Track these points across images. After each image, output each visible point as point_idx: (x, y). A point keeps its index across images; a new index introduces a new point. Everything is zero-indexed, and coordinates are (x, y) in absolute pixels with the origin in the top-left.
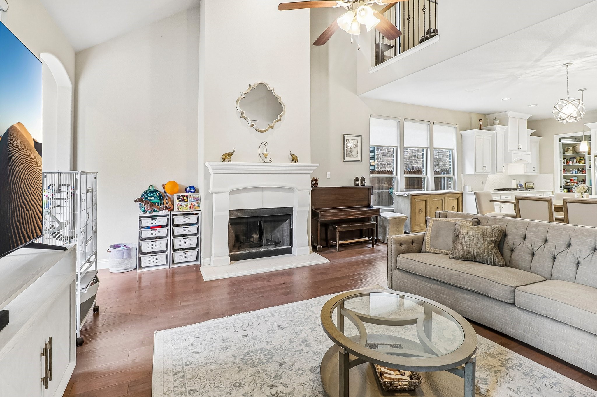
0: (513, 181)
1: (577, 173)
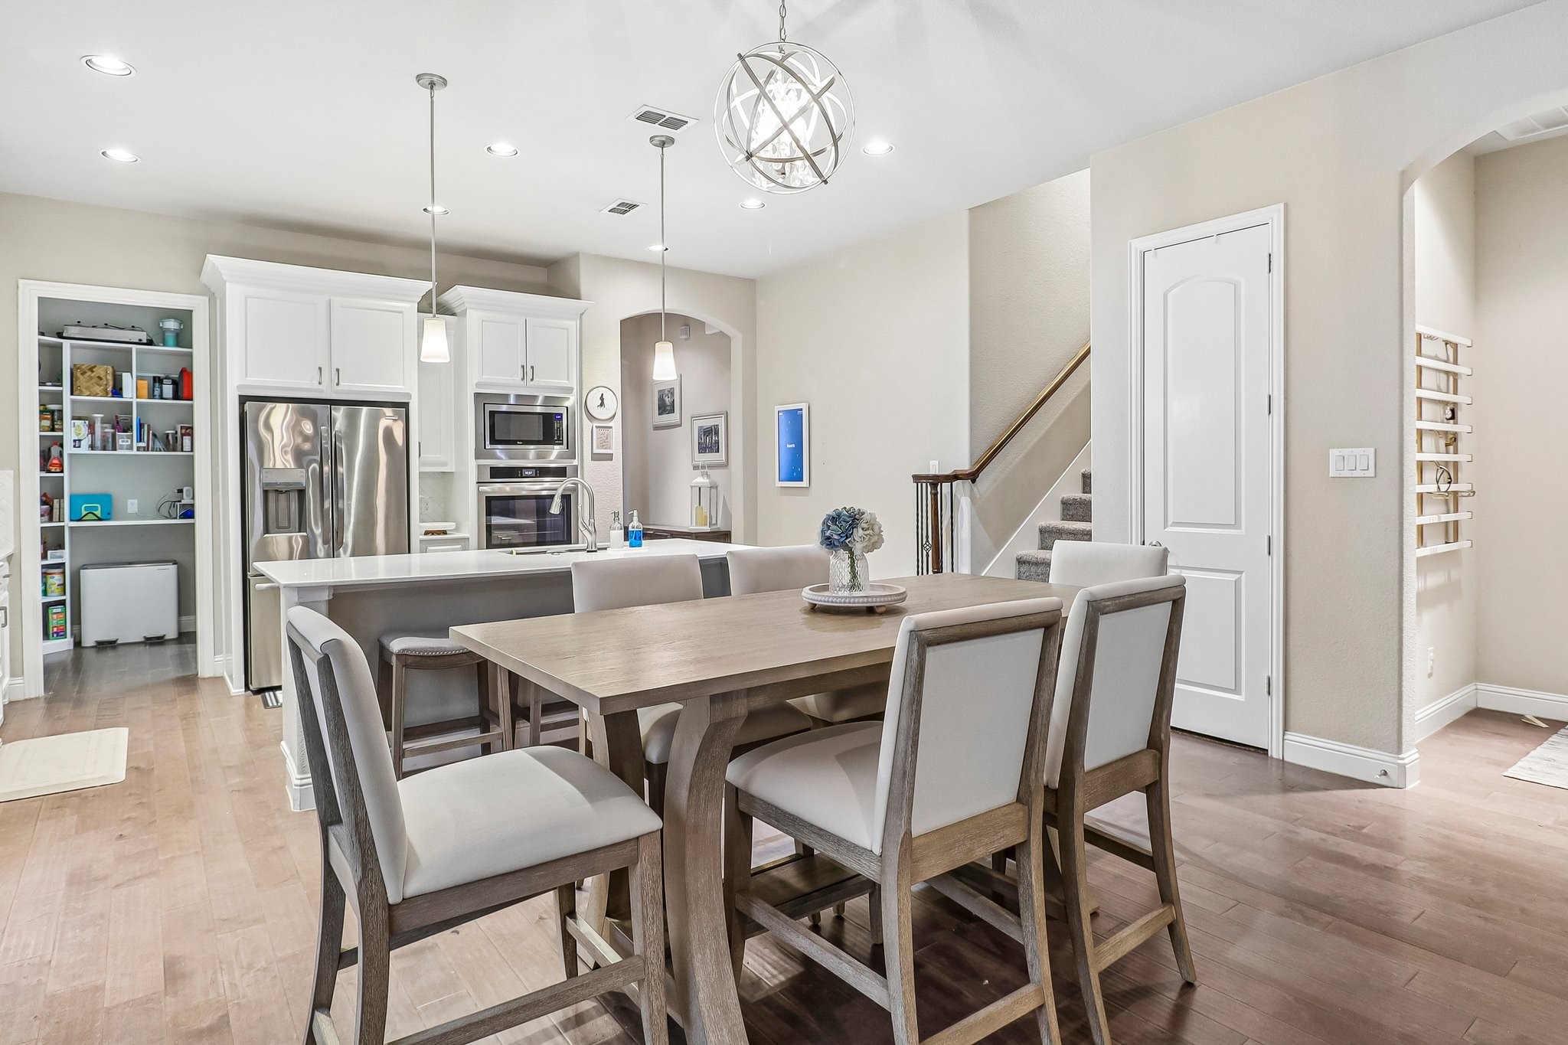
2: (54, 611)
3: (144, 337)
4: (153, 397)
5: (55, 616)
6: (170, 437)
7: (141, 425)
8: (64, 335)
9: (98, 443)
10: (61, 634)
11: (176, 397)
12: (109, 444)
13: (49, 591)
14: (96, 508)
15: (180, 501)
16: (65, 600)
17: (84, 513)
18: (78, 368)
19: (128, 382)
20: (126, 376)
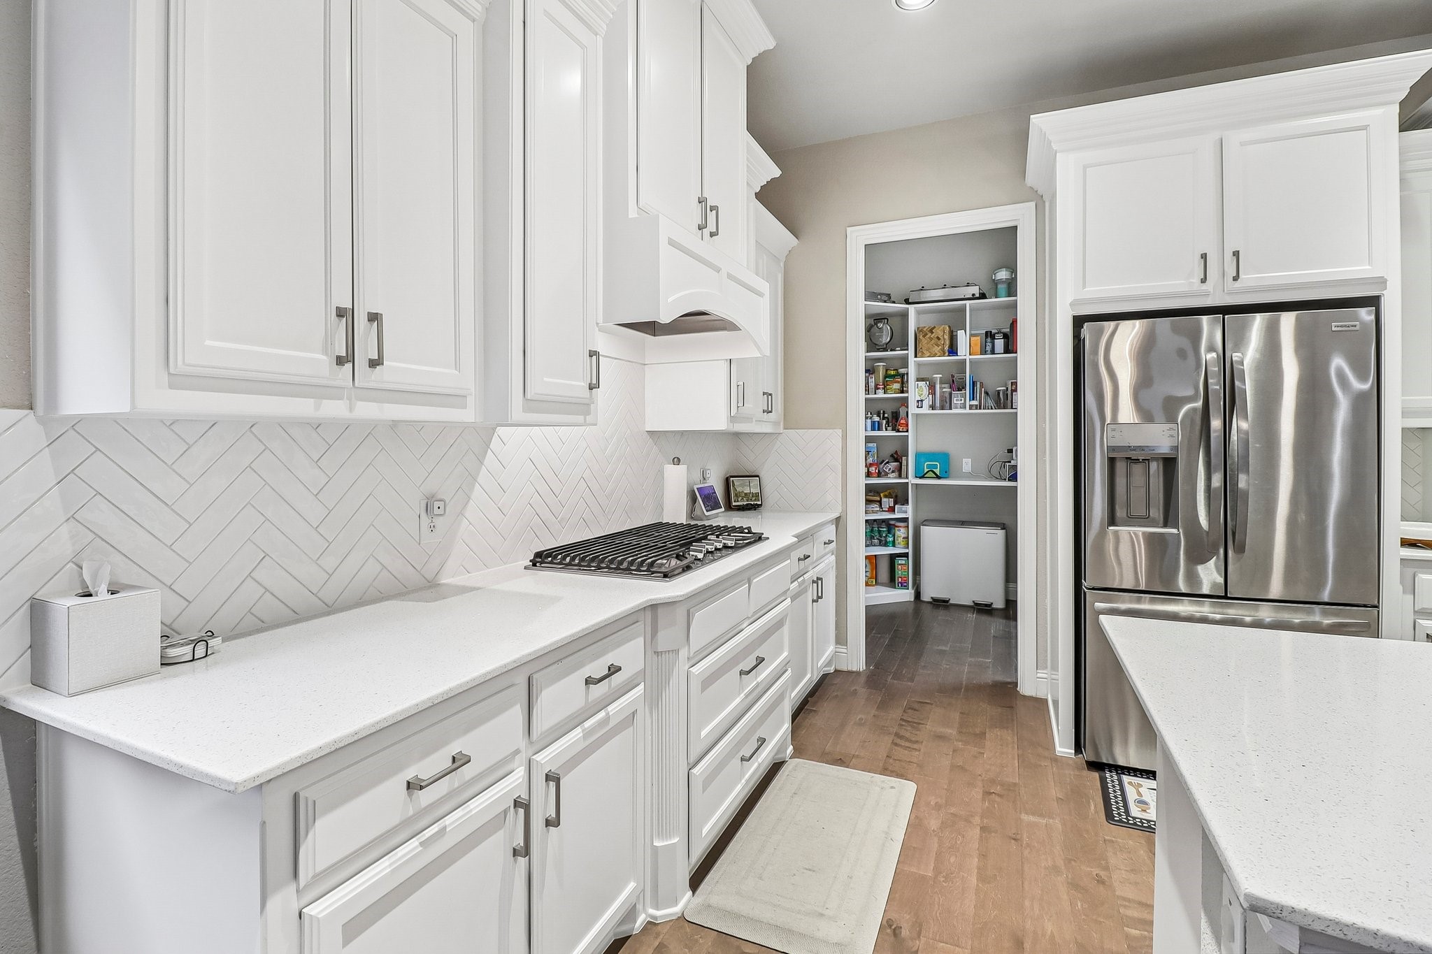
0: (671, 470)
1: (879, 430)
2: (900, 562)
3: (975, 290)
4: (985, 353)
5: (900, 567)
6: (1001, 393)
7: (973, 382)
8: (910, 301)
9: (938, 404)
10: (904, 585)
11: (1007, 351)
12: (946, 403)
13: (896, 542)
14: (936, 467)
15: (1010, 462)
16: (908, 553)
17: (926, 470)
18: (921, 331)
19: (963, 338)
20: (960, 333)
